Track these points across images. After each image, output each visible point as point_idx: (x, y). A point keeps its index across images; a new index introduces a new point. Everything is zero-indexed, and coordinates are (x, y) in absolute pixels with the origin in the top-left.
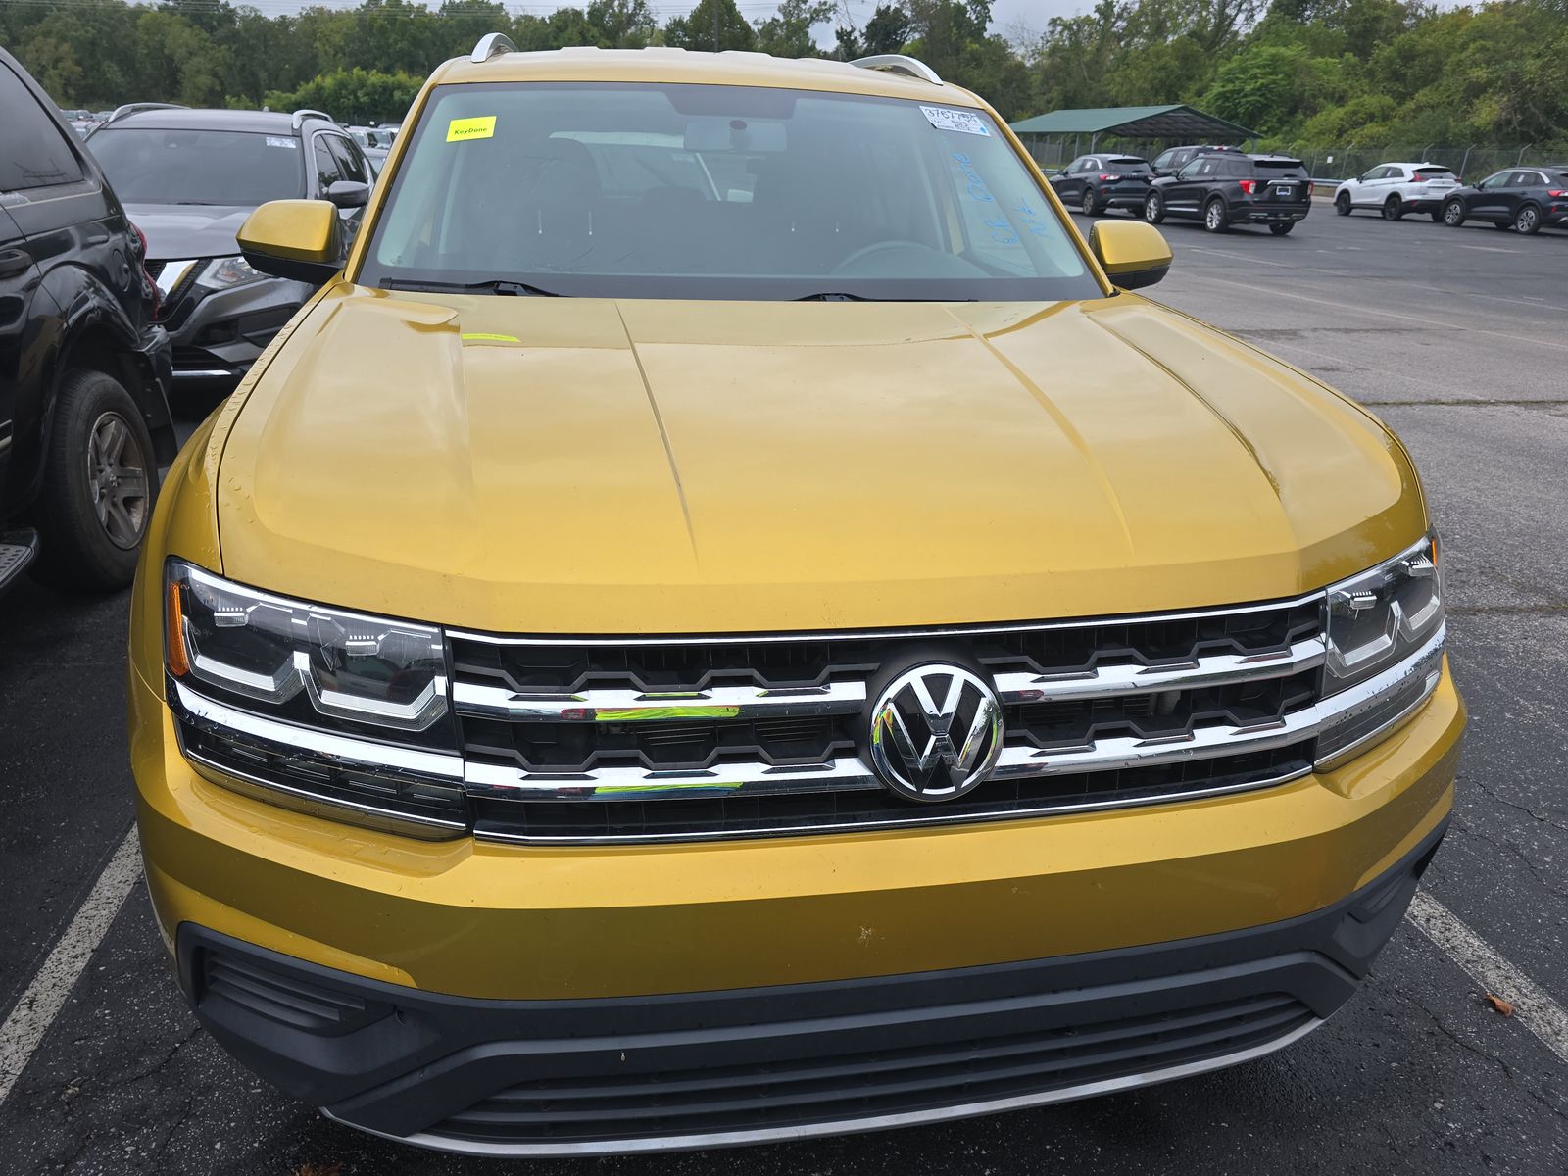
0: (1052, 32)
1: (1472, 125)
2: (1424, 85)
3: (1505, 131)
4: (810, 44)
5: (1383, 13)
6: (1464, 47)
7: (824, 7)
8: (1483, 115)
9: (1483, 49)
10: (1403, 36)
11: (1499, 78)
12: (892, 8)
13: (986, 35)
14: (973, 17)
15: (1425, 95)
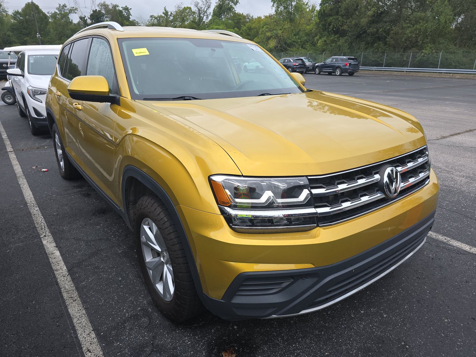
0: (152, 20)
1: (269, 47)
2: (256, 37)
3: (277, 49)
4: (70, 21)
5: (241, 17)
6: (263, 27)
7: (73, 9)
8: (272, 45)
9: (267, 28)
10: (248, 24)
11: (273, 35)
12: (98, 10)
13: (131, 20)
14: (125, 14)
15: (256, 39)
